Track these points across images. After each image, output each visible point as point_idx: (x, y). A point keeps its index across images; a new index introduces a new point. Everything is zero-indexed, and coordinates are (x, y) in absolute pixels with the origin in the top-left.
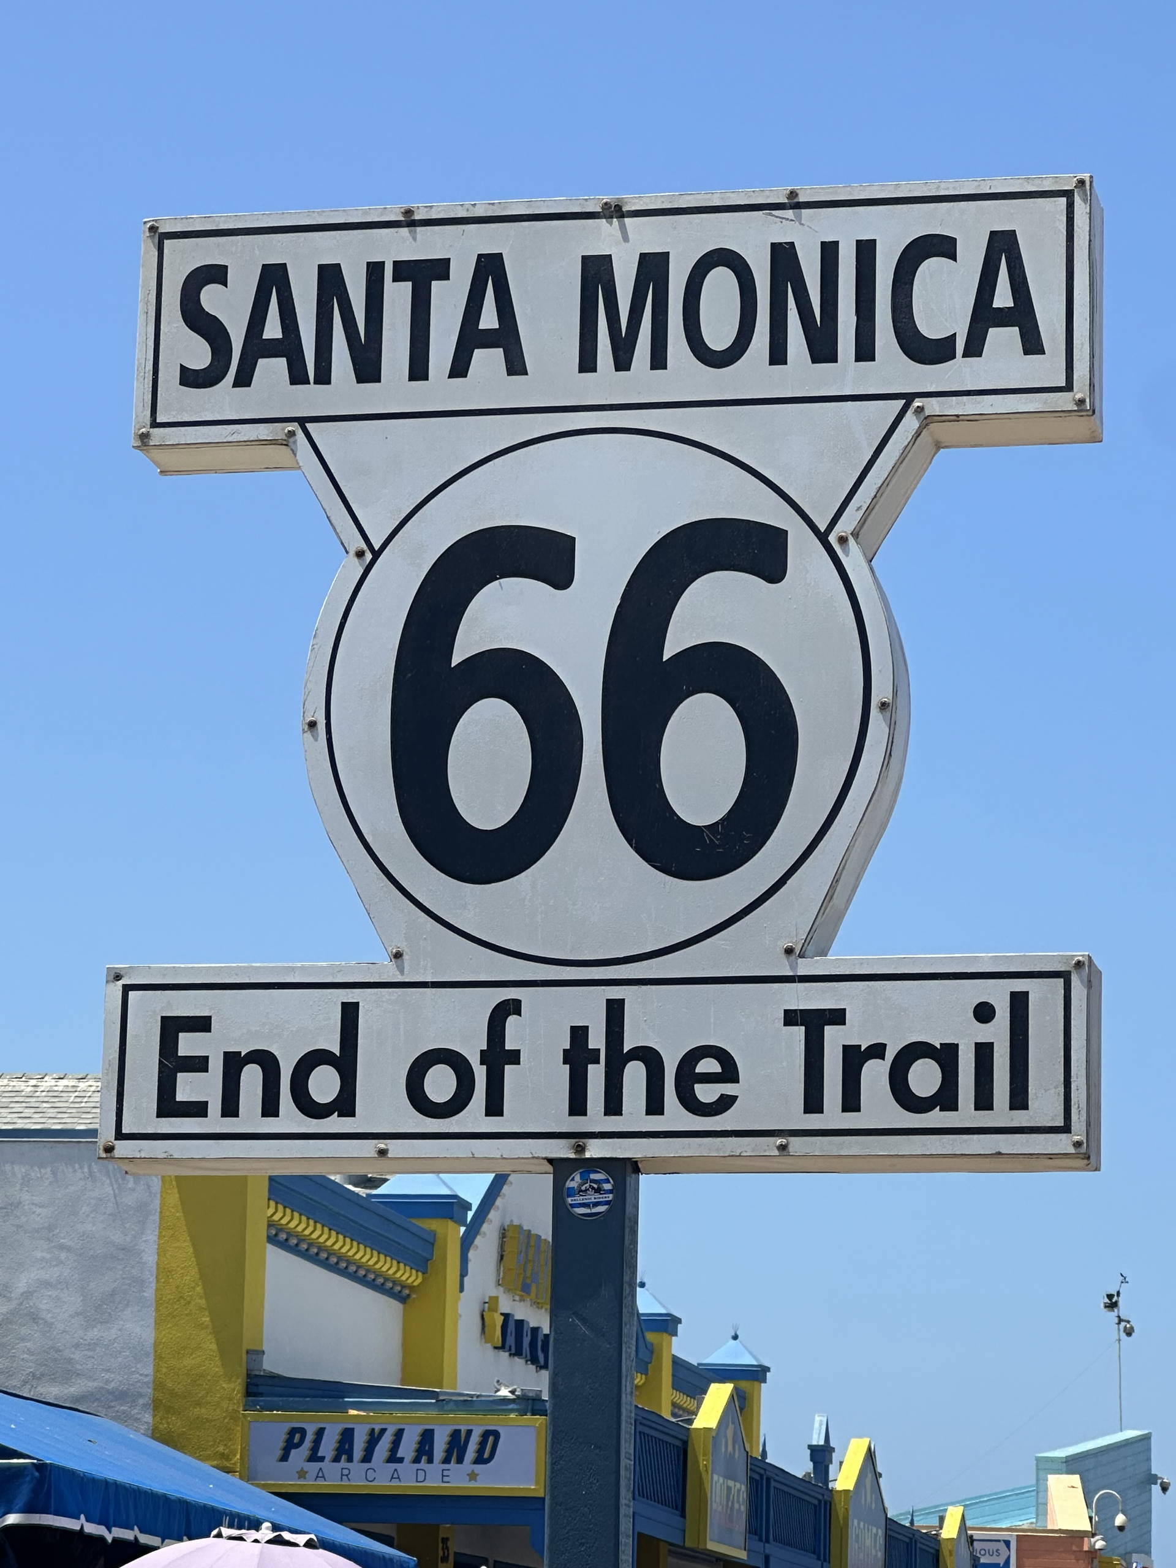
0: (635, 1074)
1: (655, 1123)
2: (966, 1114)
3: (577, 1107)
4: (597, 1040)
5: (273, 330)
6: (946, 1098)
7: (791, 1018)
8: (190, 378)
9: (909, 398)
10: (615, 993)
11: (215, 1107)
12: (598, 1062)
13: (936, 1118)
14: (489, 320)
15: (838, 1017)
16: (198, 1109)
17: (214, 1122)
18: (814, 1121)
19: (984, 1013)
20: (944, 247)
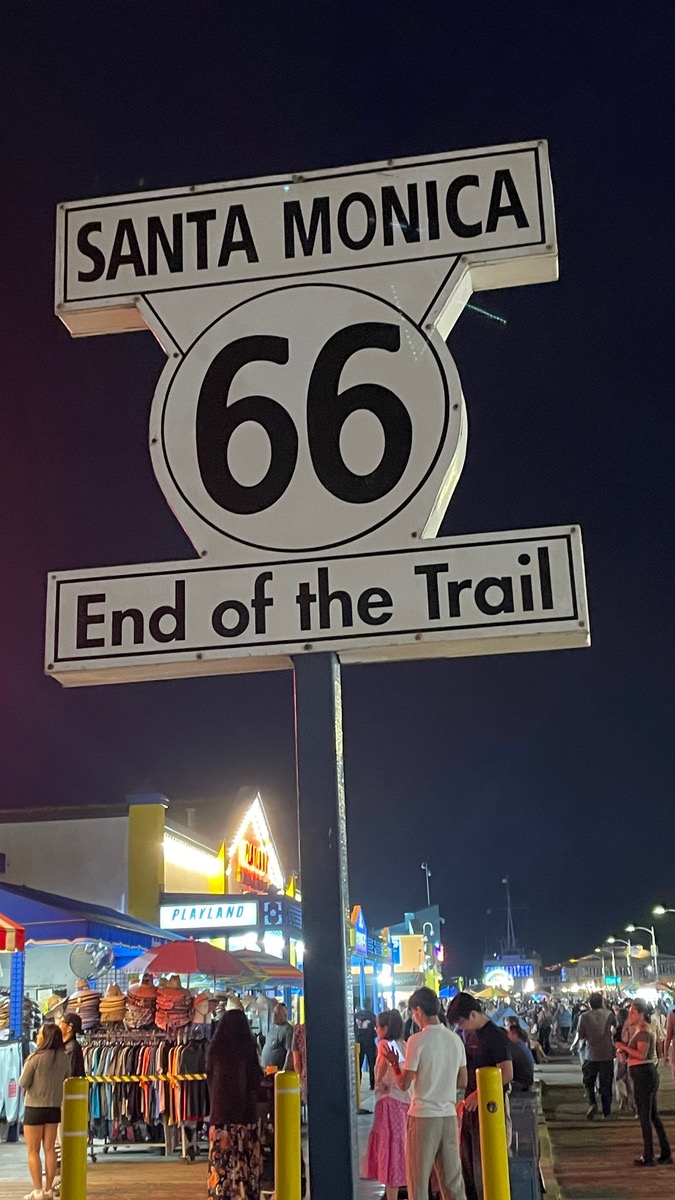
0: (336, 606)
1: (349, 631)
2: (519, 613)
3: (306, 624)
4: (314, 590)
5: (126, 250)
6: (508, 606)
7: (419, 570)
8: (83, 277)
9: (459, 255)
10: (322, 564)
11: (108, 641)
12: (315, 601)
13: (502, 617)
14: (237, 237)
15: (444, 568)
16: (100, 643)
17: (109, 648)
18: (435, 623)
19: (524, 559)
20: (472, 180)
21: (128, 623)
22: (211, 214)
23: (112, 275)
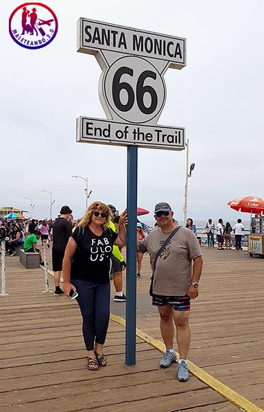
0: (141, 135)
3: (135, 139)
4: (137, 131)
5: (97, 36)
6: (173, 141)
8: (86, 40)
9: (169, 61)
10: (138, 126)
12: (137, 134)
13: (172, 144)
14: (123, 41)
15: (161, 131)
17: (94, 136)
19: (176, 133)
20: (172, 44)
21: (98, 131)
22: (117, 33)
23: (93, 42)
